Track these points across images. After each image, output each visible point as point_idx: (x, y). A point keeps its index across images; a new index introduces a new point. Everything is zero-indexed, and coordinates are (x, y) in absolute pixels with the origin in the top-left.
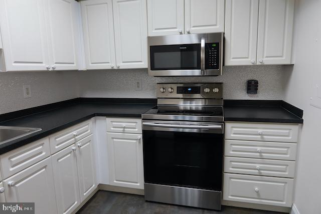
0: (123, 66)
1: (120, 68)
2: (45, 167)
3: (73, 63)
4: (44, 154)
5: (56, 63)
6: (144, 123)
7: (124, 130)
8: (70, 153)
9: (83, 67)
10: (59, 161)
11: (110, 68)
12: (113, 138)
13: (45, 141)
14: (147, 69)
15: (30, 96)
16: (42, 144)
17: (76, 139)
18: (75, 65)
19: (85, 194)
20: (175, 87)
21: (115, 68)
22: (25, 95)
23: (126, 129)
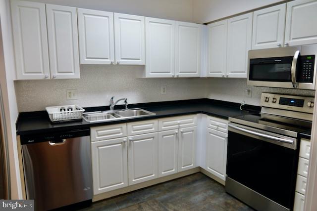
0: (231, 75)
1: (229, 77)
2: (153, 137)
3: (196, 72)
4: (153, 129)
5: (180, 72)
6: (229, 125)
7: (217, 128)
8: (174, 134)
9: (205, 75)
10: (164, 137)
11: (221, 77)
12: (210, 133)
13: (155, 121)
14: (246, 79)
15: (165, 93)
16: (153, 123)
17: (179, 126)
18: (197, 73)
19: (182, 168)
20: (278, 97)
21: (225, 77)
22: (162, 93)
23: (219, 128)
